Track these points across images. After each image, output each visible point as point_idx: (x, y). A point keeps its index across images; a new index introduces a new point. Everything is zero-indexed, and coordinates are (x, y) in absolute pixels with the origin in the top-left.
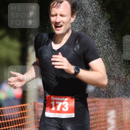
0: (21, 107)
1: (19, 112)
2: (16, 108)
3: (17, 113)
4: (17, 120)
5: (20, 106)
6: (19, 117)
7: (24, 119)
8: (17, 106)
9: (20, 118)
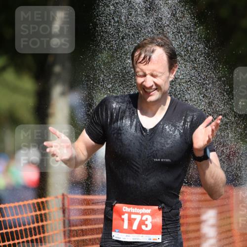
0: (38, 204)
1: (34, 214)
2: (29, 204)
3: (30, 214)
4: (30, 229)
5: (35, 201)
6: (33, 223)
7: (43, 226)
8: (31, 202)
9: (36, 225)
